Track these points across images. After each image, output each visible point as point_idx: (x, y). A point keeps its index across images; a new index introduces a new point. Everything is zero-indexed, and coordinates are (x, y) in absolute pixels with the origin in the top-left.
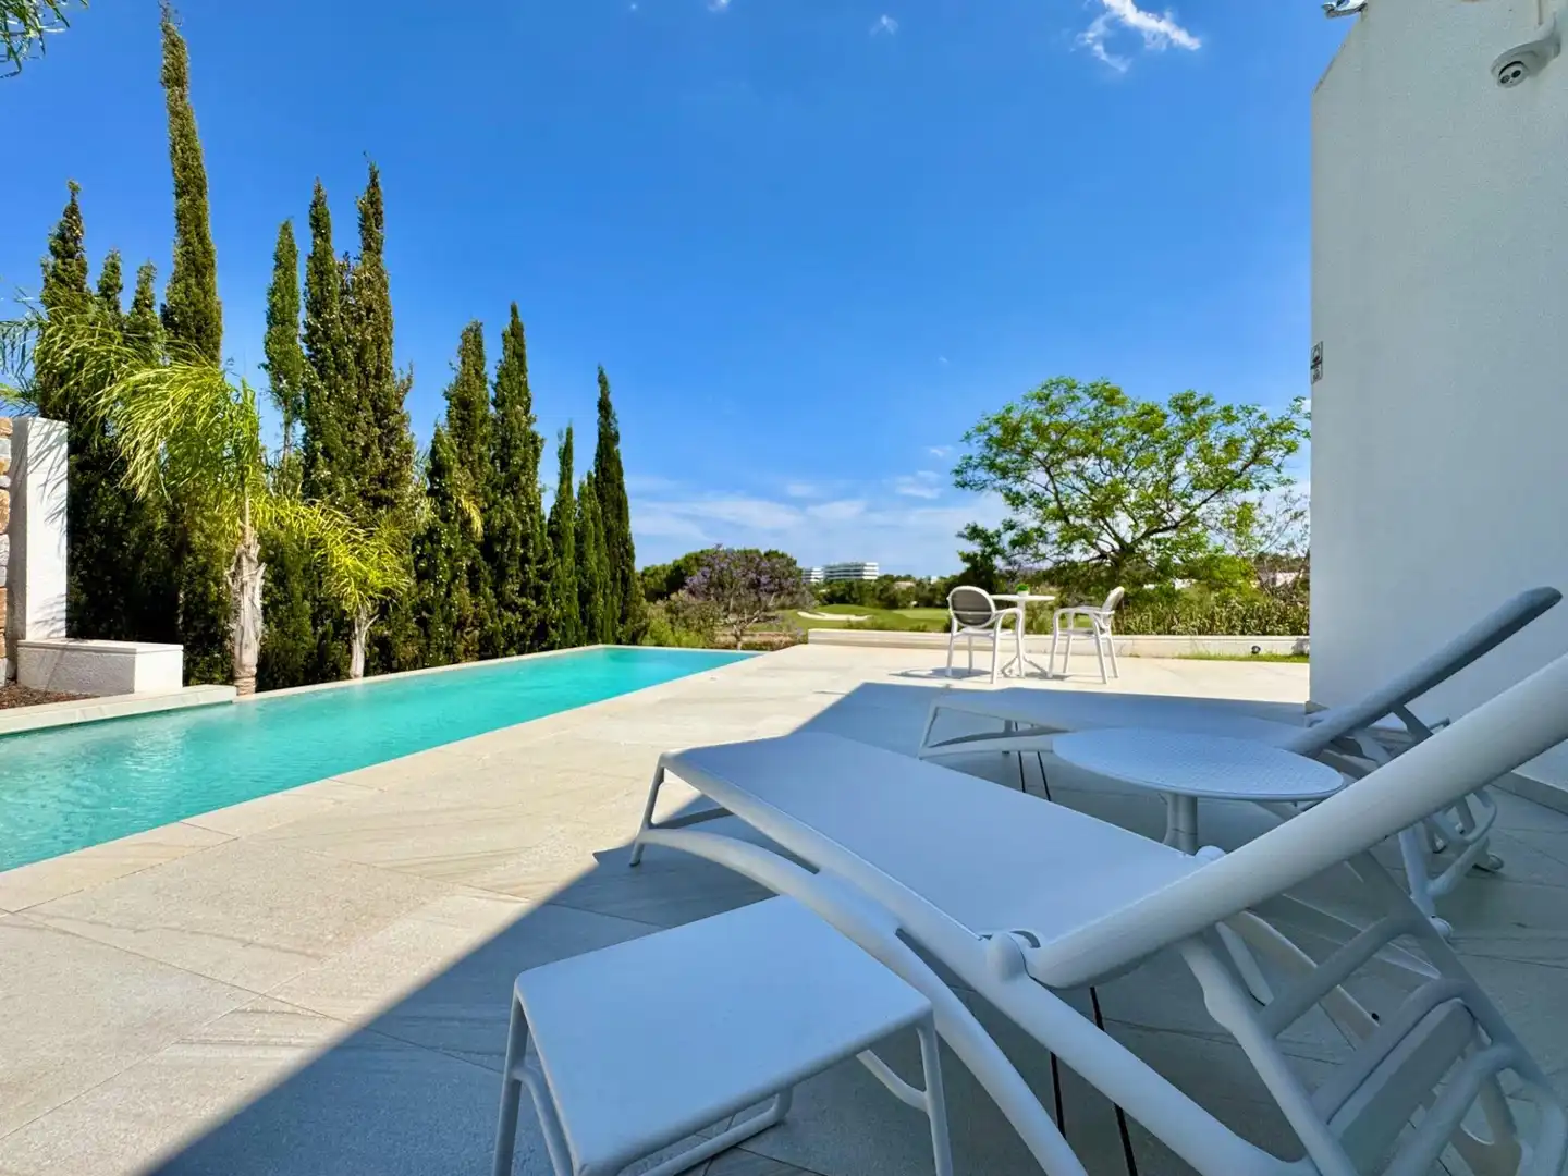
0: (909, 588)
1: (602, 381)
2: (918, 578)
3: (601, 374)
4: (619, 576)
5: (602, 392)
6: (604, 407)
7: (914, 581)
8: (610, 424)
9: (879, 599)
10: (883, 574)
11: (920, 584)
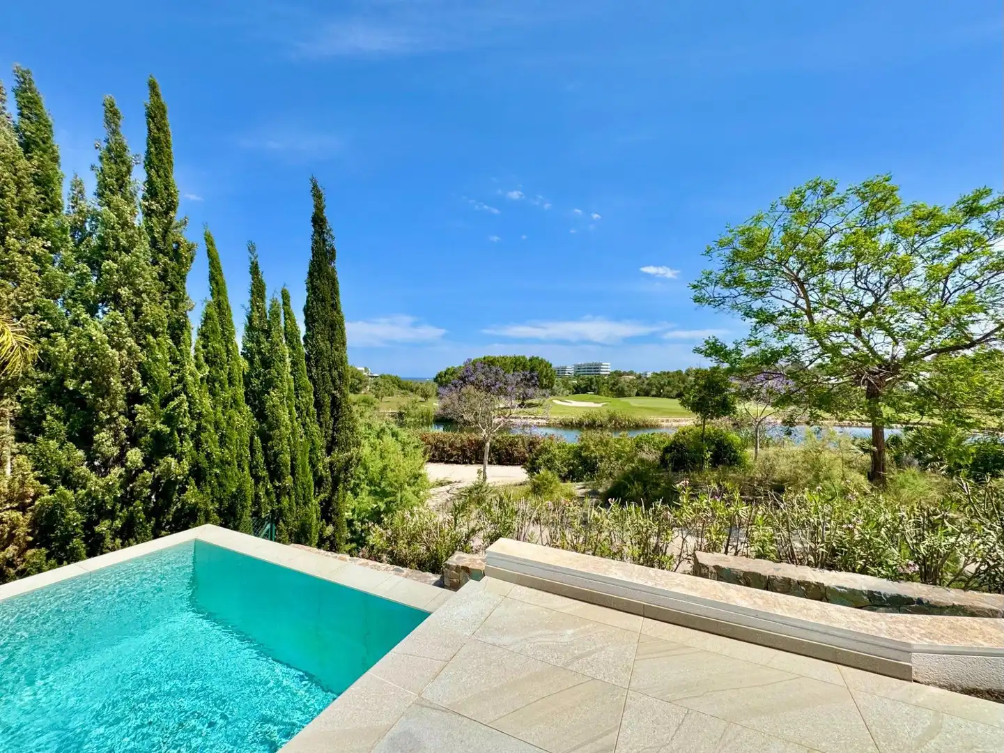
0: (632, 380)
1: (317, 195)
2: (638, 373)
3: (315, 187)
4: (328, 400)
5: (316, 206)
6: (318, 221)
7: (635, 375)
8: (324, 241)
9: (611, 390)
10: (613, 371)
11: (640, 377)
